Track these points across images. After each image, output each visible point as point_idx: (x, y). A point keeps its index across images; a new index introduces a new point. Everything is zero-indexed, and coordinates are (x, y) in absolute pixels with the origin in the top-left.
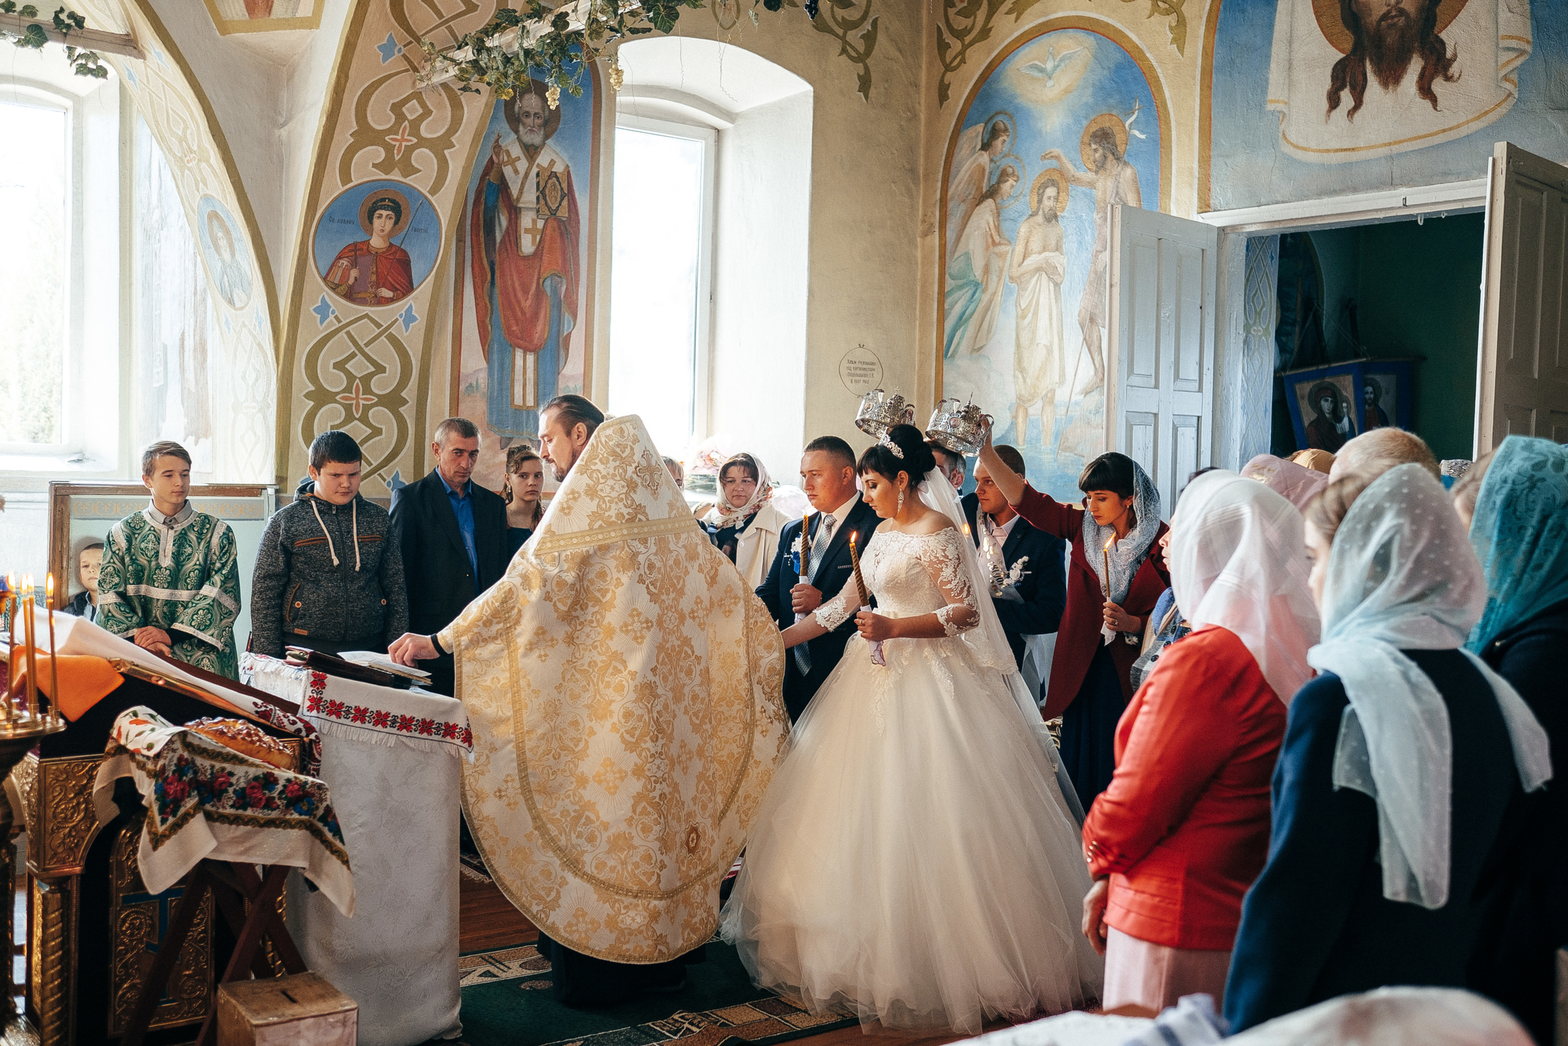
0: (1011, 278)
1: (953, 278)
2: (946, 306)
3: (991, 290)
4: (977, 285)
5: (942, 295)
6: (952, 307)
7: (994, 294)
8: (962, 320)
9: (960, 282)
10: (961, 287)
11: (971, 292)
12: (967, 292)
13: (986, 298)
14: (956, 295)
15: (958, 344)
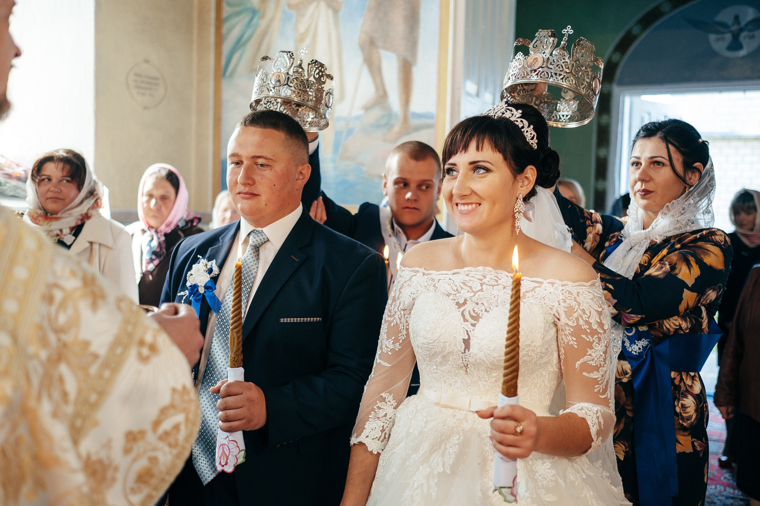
0: (290, 6)
1: (230, 5)
2: (224, 30)
3: (269, 16)
4: (254, 12)
5: (219, 21)
6: (230, 31)
7: (272, 20)
8: (239, 44)
9: (237, 9)
10: (238, 14)
11: (247, 19)
12: (244, 19)
13: (263, 23)
14: (234, 21)
15: (237, 65)
